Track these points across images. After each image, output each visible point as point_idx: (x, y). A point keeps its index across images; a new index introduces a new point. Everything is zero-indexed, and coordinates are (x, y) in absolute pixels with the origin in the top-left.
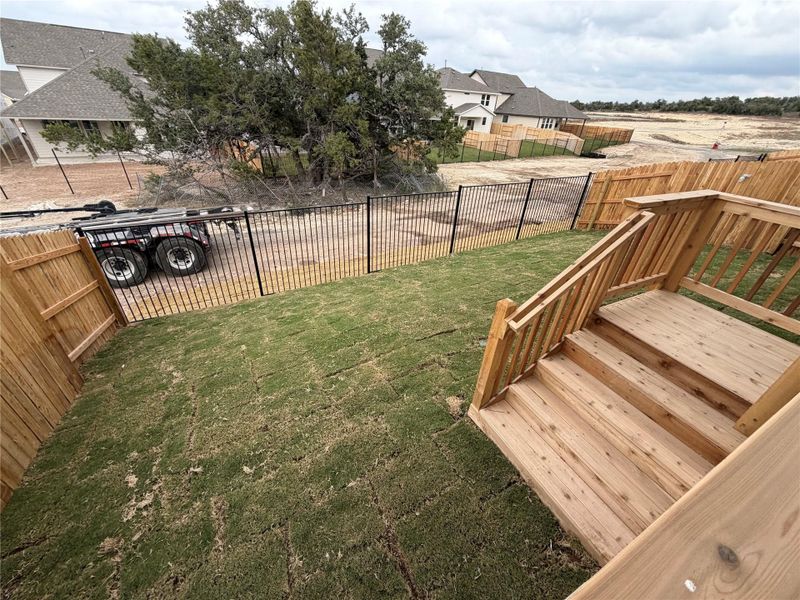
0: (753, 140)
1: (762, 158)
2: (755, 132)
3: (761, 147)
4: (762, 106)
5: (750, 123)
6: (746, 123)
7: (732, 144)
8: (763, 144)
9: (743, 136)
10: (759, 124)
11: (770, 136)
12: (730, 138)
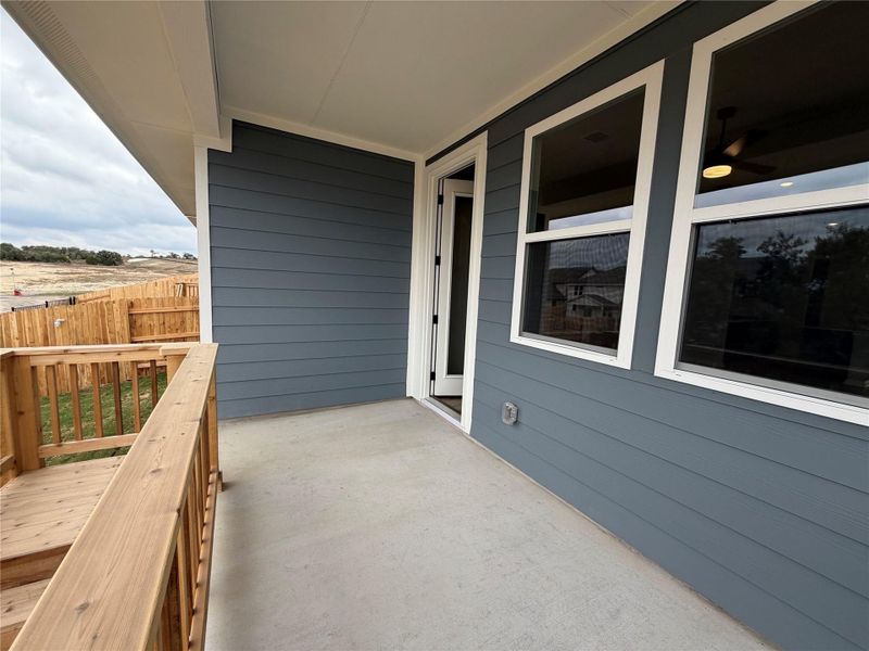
0: (58, 284)
1: (72, 302)
2: (55, 277)
3: (70, 290)
4: (44, 253)
5: (43, 269)
6: (38, 269)
7: (36, 289)
8: (70, 287)
9: (44, 281)
10: (55, 270)
11: (72, 280)
12: (31, 284)
